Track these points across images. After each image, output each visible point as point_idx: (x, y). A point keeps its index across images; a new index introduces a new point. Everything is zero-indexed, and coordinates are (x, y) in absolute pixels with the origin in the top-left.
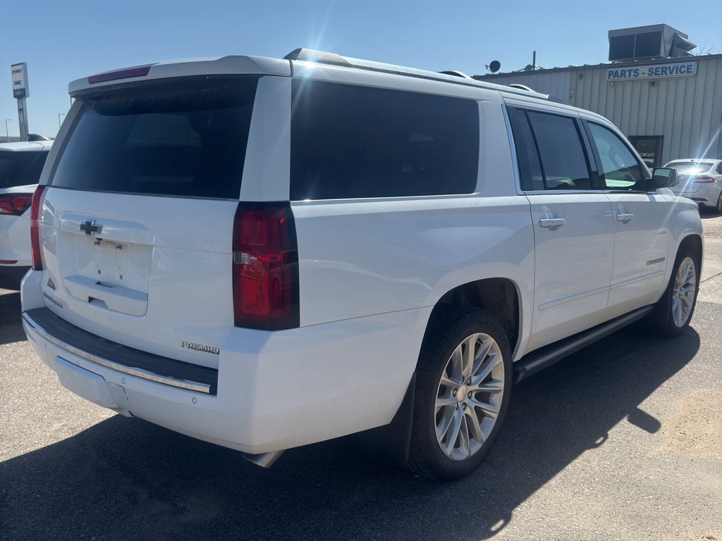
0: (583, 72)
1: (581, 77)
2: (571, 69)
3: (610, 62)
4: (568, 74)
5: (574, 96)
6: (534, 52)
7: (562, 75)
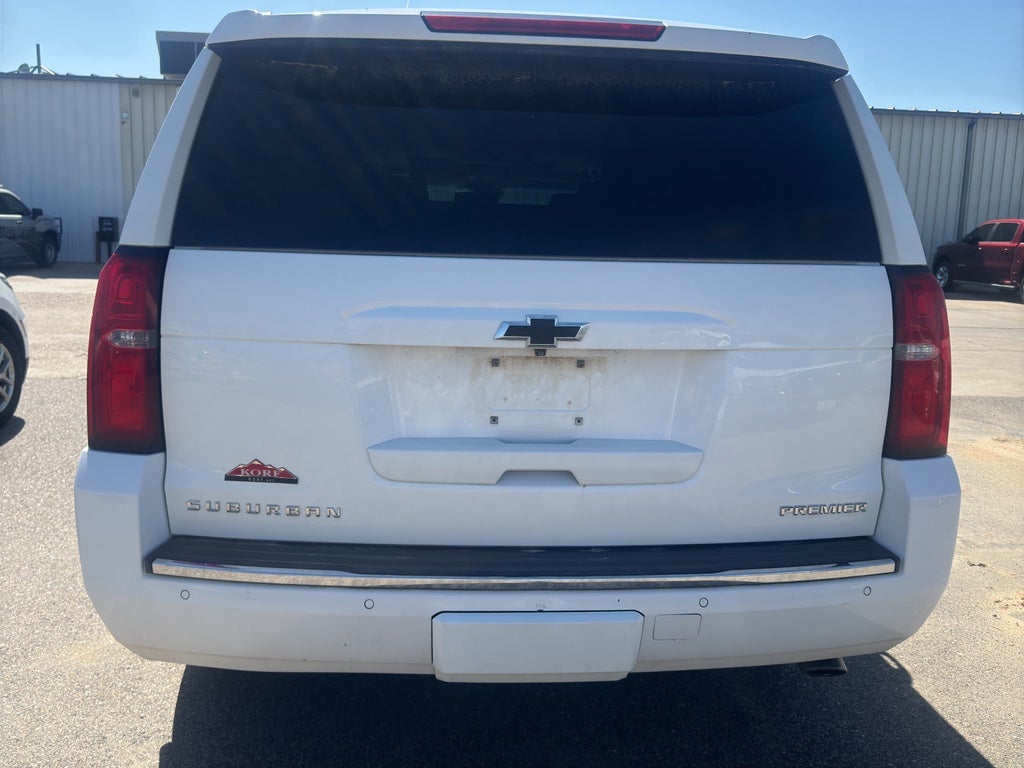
0: (138, 87)
1: (136, 94)
2: (120, 81)
3: (161, 77)
4: (116, 87)
5: (128, 121)
6: (38, 46)
7: (105, 87)
